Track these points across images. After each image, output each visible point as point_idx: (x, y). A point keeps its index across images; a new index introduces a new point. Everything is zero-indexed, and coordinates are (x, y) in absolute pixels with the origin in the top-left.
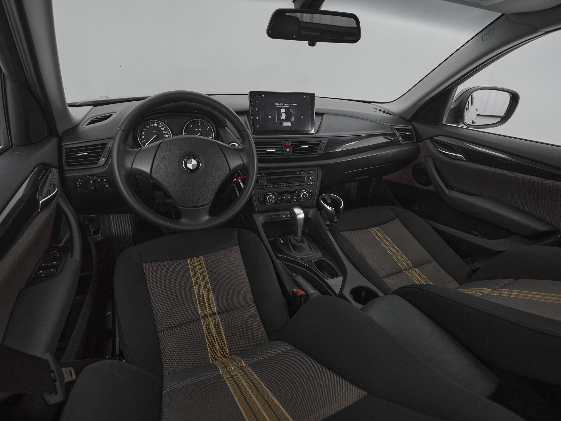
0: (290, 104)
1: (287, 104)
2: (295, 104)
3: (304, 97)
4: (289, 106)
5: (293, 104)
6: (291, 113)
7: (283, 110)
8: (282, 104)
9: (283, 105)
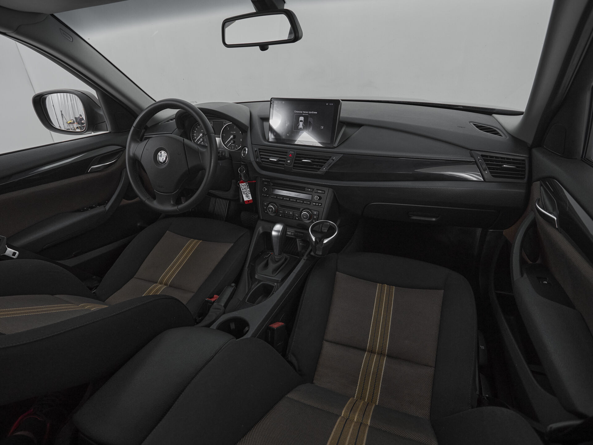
0: (310, 112)
1: (306, 112)
2: (315, 113)
3: (327, 104)
4: (308, 114)
5: (312, 112)
6: (310, 122)
7: (302, 118)
8: (301, 112)
9: (303, 113)
